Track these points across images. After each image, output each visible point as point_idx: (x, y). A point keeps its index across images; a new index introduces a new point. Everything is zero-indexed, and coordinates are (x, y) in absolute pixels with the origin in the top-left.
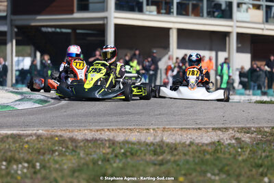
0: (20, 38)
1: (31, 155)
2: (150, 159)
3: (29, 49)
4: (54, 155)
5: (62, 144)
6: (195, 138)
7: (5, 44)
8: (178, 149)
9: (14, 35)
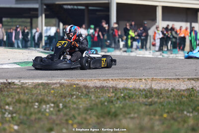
0: (48, 13)
1: (56, 98)
2: (143, 101)
4: (73, 98)
5: (79, 90)
6: (175, 86)
7: (37, 17)
8: (163, 93)
9: (43, 10)
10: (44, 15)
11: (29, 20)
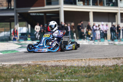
1: (25, 75)
2: (84, 74)
3: (25, 23)
4: (37, 74)
5: (41, 68)
6: (105, 63)
8: (97, 69)
11: (9, 23)
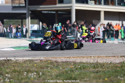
2: (92, 70)
3: (36, 21)
4: (48, 69)
8: (105, 65)
10: (30, 18)
11: (20, 21)
